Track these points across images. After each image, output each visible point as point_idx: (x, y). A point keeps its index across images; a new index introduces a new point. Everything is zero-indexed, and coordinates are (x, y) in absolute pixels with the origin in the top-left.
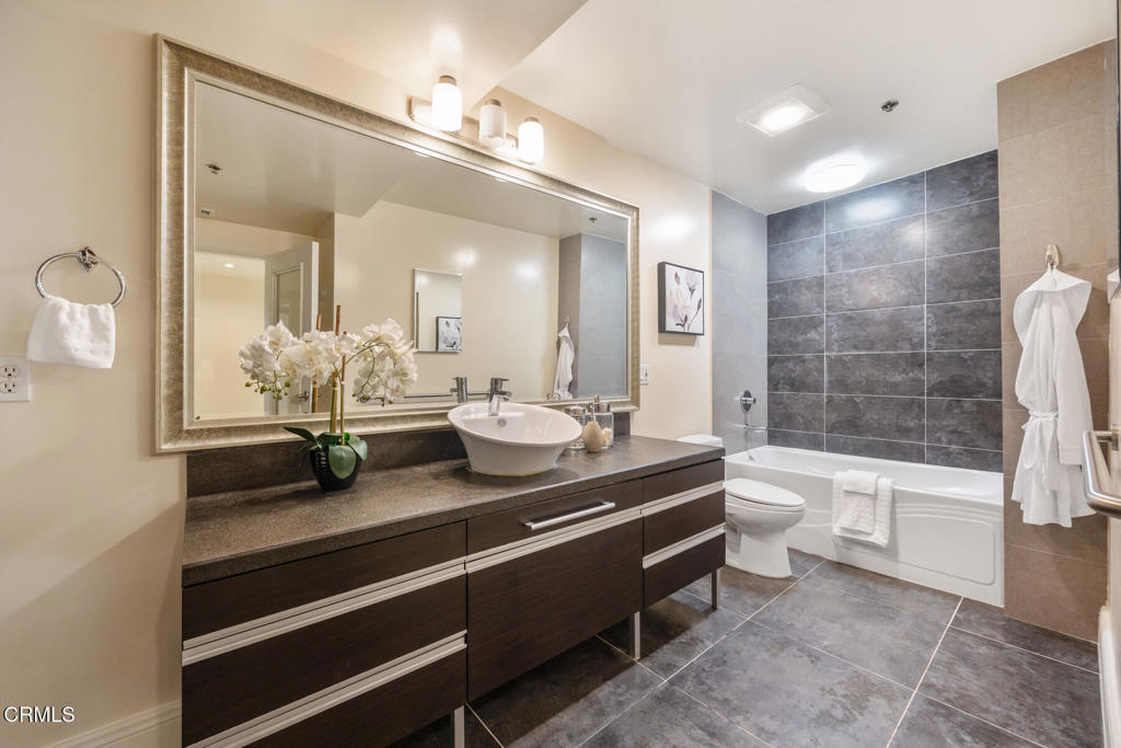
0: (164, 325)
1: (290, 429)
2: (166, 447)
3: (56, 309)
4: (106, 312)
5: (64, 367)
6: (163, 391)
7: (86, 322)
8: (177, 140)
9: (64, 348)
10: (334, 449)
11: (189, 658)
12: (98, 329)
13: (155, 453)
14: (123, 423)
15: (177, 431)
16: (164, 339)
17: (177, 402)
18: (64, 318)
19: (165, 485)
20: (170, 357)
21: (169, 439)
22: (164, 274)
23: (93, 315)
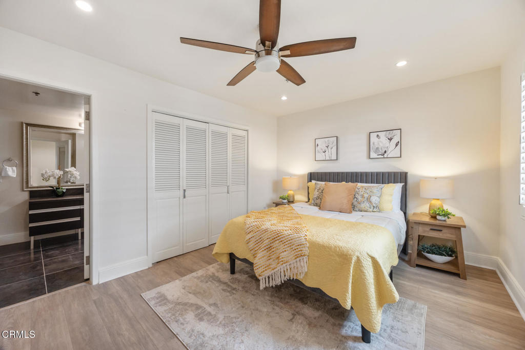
0: (25, 170)
1: (50, 187)
2: (25, 190)
3: (6, 168)
4: (15, 168)
5: (8, 177)
6: (25, 180)
7: (11, 170)
8: (27, 139)
9: (8, 174)
10: (58, 190)
11: (30, 213)
12: (13, 171)
13: (23, 191)
14: (18, 186)
15: (27, 187)
16: (25, 172)
17: (27, 182)
18: (8, 170)
19: (25, 196)
20: (26, 173)
21: (26, 188)
22: (25, 155)
23: (12, 169)
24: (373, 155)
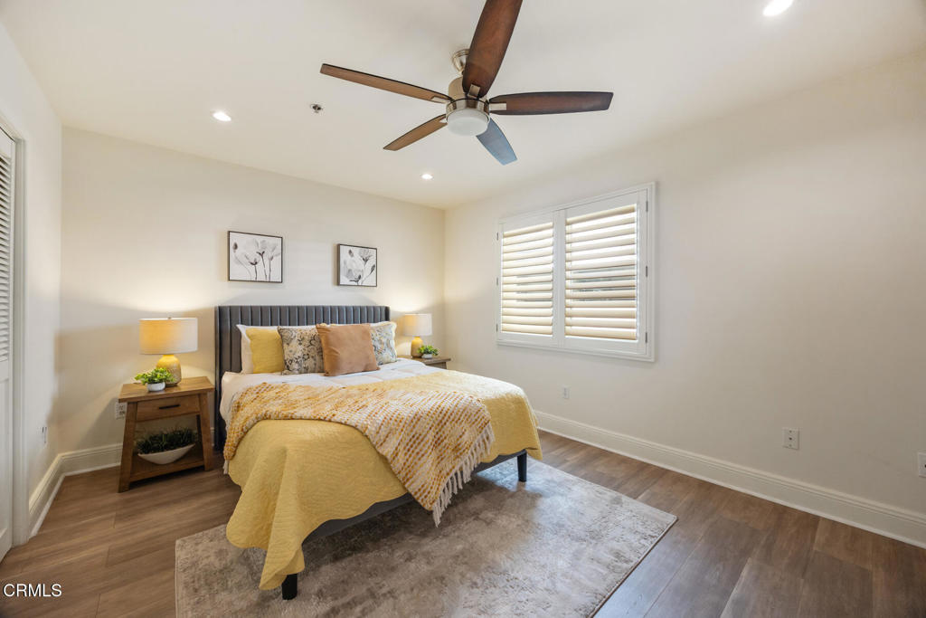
24: (344, 280)
